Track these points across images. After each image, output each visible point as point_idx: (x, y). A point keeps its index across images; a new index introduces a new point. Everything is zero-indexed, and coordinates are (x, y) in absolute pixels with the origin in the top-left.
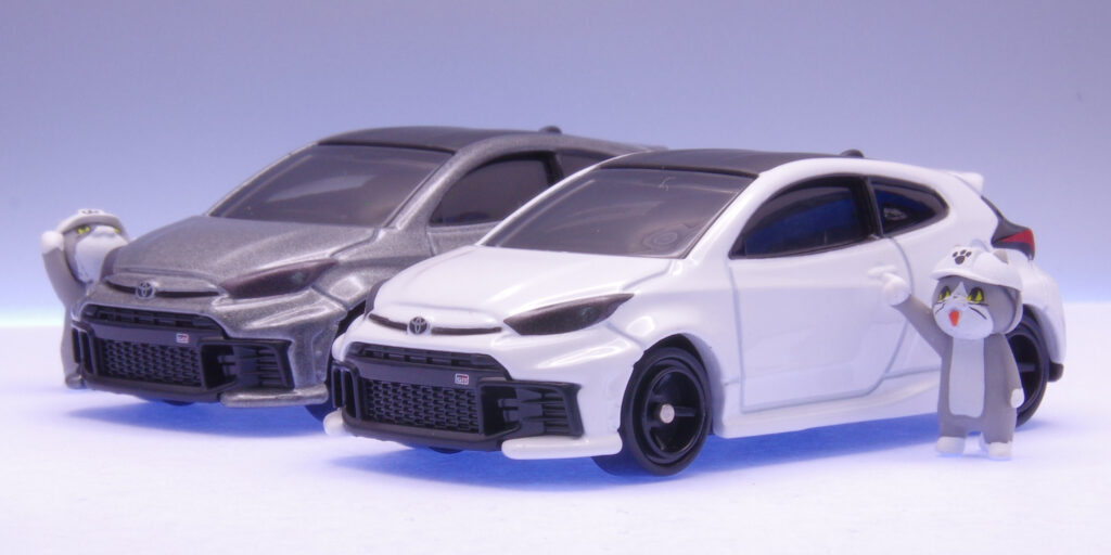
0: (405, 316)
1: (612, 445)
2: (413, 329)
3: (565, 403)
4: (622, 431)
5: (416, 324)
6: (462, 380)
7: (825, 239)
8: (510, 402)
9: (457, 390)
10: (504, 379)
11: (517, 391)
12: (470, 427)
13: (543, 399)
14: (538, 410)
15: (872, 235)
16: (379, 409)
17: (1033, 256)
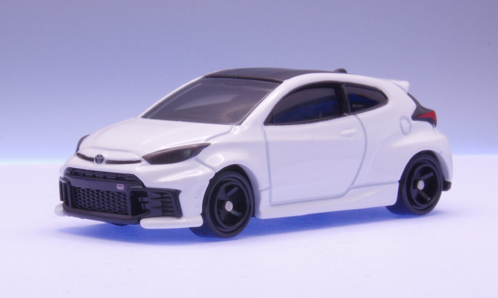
0: (93, 154)
1: (198, 222)
2: (97, 161)
3: (172, 200)
4: (203, 215)
5: (98, 158)
6: (120, 187)
7: (320, 116)
8: (145, 199)
9: (118, 193)
10: (141, 187)
11: (148, 193)
12: (125, 212)
13: (162, 198)
14: (159, 203)
15: (345, 114)
16: (80, 202)
17: (436, 124)
